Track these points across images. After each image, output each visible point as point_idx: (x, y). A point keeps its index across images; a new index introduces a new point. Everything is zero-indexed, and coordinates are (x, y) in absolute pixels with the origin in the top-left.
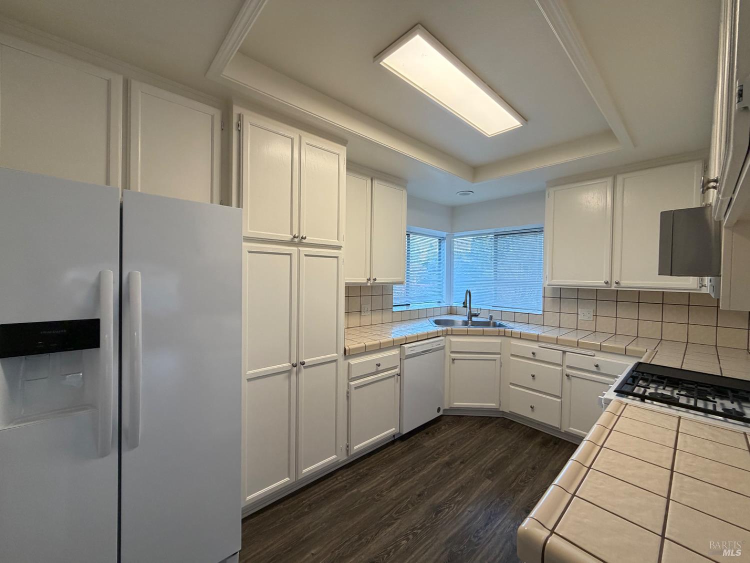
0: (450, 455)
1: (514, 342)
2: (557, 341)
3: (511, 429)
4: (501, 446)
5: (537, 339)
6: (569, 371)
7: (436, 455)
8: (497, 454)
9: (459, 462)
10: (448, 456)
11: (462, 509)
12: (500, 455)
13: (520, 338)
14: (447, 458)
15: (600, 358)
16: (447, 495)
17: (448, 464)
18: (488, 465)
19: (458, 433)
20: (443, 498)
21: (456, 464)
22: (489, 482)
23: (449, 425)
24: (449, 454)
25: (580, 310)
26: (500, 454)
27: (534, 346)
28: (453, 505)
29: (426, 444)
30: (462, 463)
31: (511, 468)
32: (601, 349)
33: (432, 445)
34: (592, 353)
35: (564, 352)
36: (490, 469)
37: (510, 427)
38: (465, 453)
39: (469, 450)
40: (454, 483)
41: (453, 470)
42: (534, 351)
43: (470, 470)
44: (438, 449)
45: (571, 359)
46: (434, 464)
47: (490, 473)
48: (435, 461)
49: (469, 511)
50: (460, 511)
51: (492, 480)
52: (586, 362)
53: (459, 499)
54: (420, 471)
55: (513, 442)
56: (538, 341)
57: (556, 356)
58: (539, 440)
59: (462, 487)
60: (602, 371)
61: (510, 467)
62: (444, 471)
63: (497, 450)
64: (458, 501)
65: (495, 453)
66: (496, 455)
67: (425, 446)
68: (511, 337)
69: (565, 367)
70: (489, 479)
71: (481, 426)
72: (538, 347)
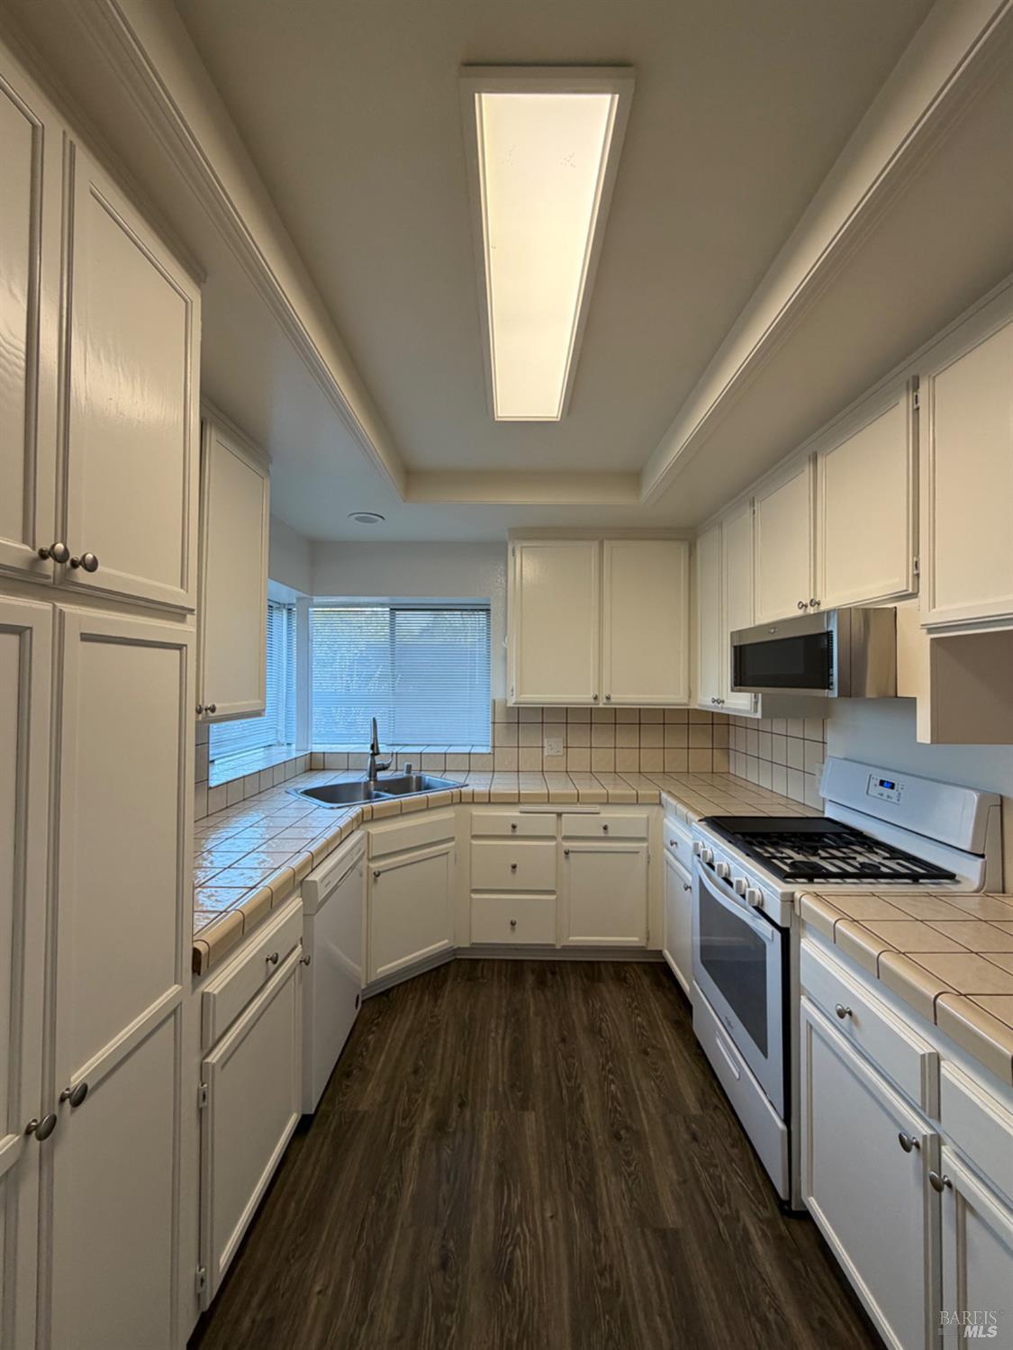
0: (429, 1100)
1: (478, 811)
2: (548, 799)
3: (482, 976)
4: (493, 1026)
5: (516, 800)
6: (568, 845)
7: (404, 1119)
8: (500, 1042)
9: (455, 1108)
10: (427, 1107)
11: (538, 1223)
12: (507, 1043)
13: (489, 802)
14: (429, 1114)
15: (609, 814)
16: (491, 1212)
17: (440, 1126)
18: (505, 1079)
19: (408, 1036)
20: (491, 1227)
21: (454, 1114)
22: (530, 1118)
23: (377, 1025)
24: (424, 1100)
25: (545, 740)
26: (504, 1040)
27: (512, 813)
28: (518, 1230)
29: (363, 1107)
30: (462, 1105)
31: (537, 1060)
32: (608, 801)
33: (379, 1097)
34: (597, 808)
35: (559, 815)
36: (513, 1086)
37: (480, 974)
38: (452, 1079)
39: (453, 1066)
40: (482, 1168)
41: (459, 1135)
42: (514, 823)
43: (487, 1113)
44: (397, 1101)
45: (571, 824)
46: (415, 1149)
47: (519, 1094)
48: (413, 1136)
49: (552, 1217)
50: (540, 1232)
51: (534, 1110)
52: (590, 826)
53: (516, 1203)
54: (398, 1191)
55: (504, 1003)
56: (519, 803)
57: (546, 824)
58: (530, 979)
59: (501, 1165)
60: (611, 833)
61: (535, 1059)
62: (447, 1153)
63: (493, 1035)
64: (520, 1208)
65: (496, 1045)
66: (500, 1047)
67: (365, 1112)
68: (473, 803)
69: (559, 839)
70: (527, 1110)
71: (436, 998)
72: (518, 814)
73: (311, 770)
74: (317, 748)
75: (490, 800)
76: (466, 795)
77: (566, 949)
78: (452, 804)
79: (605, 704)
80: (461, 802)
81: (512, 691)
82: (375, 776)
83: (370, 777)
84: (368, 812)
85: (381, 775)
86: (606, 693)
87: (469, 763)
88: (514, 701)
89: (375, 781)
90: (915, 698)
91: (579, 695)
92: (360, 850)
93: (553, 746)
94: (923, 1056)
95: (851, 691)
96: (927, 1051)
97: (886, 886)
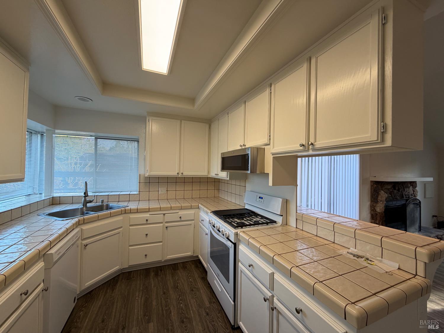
1: (132, 216)
2: (160, 209)
3: (133, 277)
4: (137, 295)
6: (167, 225)
8: (140, 300)
9: (120, 331)
12: (143, 300)
13: (137, 212)
15: (182, 213)
18: (141, 314)
19: (99, 308)
22: (151, 325)
23: (84, 307)
25: (159, 188)
26: (141, 299)
27: (147, 215)
30: (123, 329)
31: (154, 303)
32: (181, 208)
34: (177, 211)
35: (164, 214)
36: (144, 316)
37: (132, 277)
38: (119, 320)
39: (120, 314)
42: (147, 219)
43: (134, 329)
45: (168, 217)
47: (147, 317)
51: (152, 322)
52: (175, 217)
55: (142, 285)
56: (149, 211)
57: (160, 218)
58: (152, 274)
60: (182, 219)
63: (137, 298)
65: (138, 301)
66: (139, 302)
68: (131, 213)
69: (164, 223)
70: (150, 323)
72: (149, 215)
73: (53, 204)
74: (55, 195)
75: (137, 211)
76: (128, 210)
77: (166, 261)
78: (122, 214)
79: (181, 176)
80: (125, 213)
81: (147, 171)
82: (86, 205)
83: (83, 205)
84: (81, 220)
85: (89, 205)
86: (181, 172)
87: (129, 198)
88: (148, 174)
89: (86, 207)
90: (269, 173)
91: (172, 173)
92: (77, 236)
93: (162, 190)
94: (270, 274)
95: (253, 172)
96: (271, 272)
97: (260, 227)
